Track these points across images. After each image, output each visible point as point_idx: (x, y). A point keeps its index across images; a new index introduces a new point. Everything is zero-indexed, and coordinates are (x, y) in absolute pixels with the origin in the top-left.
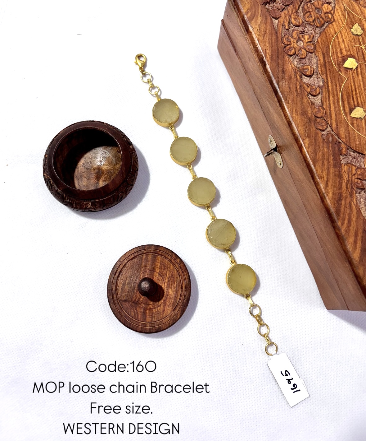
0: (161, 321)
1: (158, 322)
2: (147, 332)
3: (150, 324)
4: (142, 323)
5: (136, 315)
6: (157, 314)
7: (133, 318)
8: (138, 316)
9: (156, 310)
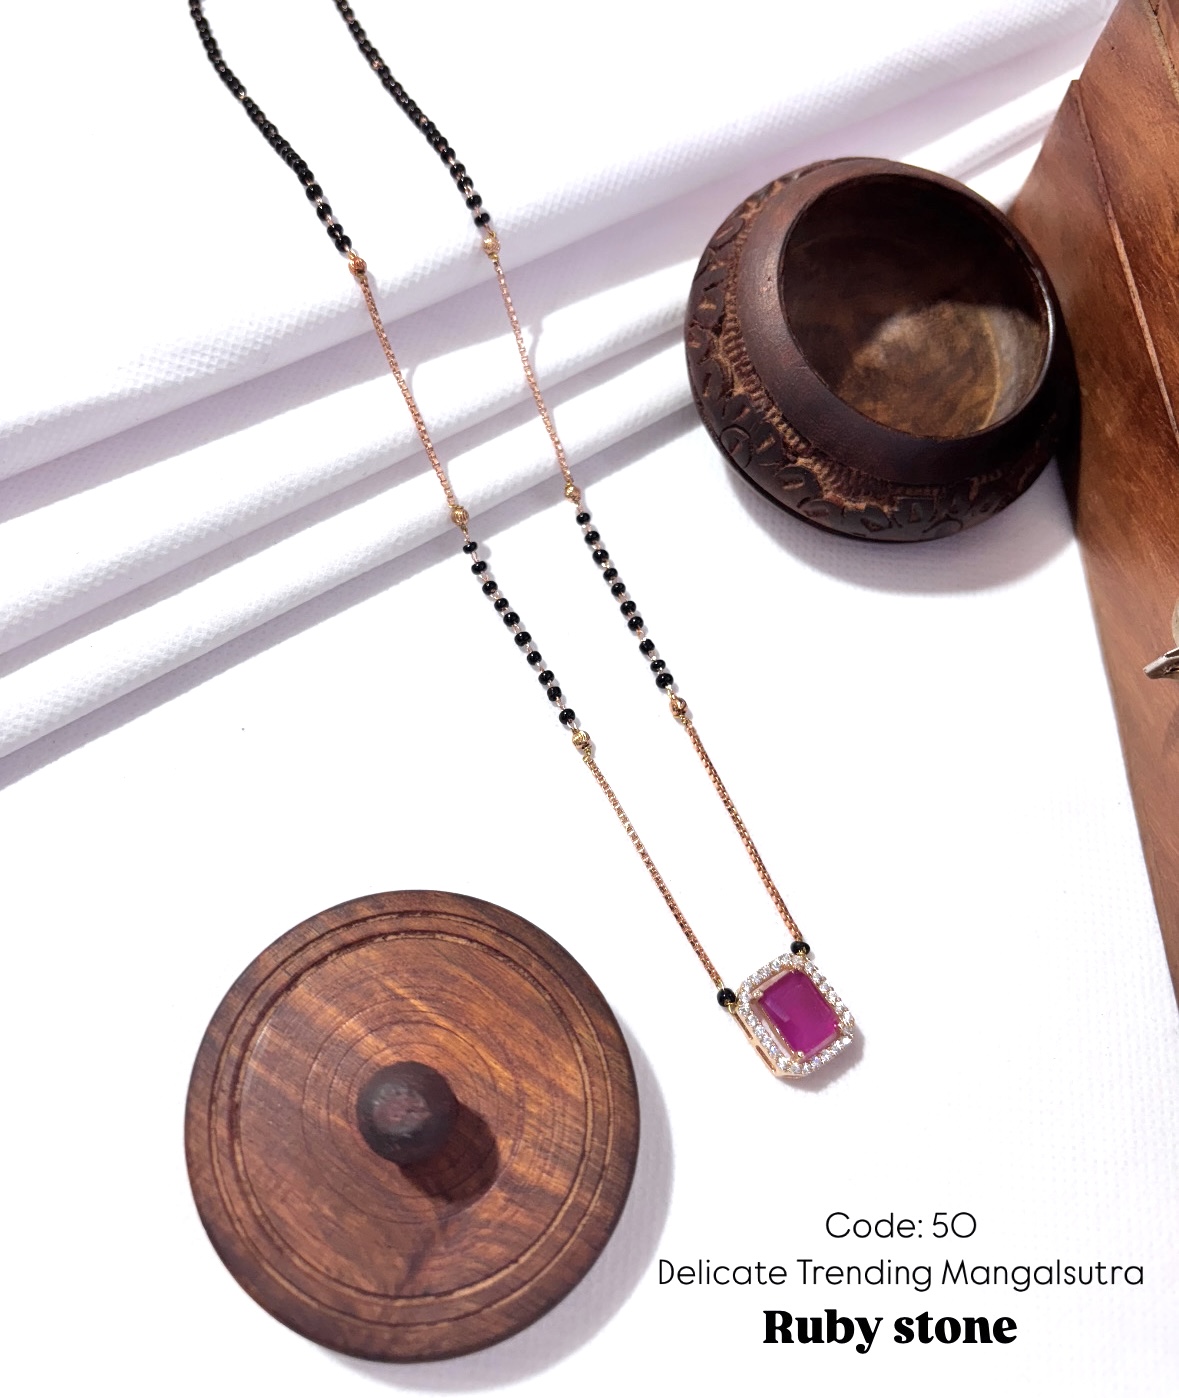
0: (590, 1124)
1: (588, 1142)
2: (612, 1214)
3: (578, 1188)
4: (561, 1223)
5: (508, 1234)
6: (551, 1128)
7: (515, 1261)
8: (516, 1229)
9: (532, 1126)
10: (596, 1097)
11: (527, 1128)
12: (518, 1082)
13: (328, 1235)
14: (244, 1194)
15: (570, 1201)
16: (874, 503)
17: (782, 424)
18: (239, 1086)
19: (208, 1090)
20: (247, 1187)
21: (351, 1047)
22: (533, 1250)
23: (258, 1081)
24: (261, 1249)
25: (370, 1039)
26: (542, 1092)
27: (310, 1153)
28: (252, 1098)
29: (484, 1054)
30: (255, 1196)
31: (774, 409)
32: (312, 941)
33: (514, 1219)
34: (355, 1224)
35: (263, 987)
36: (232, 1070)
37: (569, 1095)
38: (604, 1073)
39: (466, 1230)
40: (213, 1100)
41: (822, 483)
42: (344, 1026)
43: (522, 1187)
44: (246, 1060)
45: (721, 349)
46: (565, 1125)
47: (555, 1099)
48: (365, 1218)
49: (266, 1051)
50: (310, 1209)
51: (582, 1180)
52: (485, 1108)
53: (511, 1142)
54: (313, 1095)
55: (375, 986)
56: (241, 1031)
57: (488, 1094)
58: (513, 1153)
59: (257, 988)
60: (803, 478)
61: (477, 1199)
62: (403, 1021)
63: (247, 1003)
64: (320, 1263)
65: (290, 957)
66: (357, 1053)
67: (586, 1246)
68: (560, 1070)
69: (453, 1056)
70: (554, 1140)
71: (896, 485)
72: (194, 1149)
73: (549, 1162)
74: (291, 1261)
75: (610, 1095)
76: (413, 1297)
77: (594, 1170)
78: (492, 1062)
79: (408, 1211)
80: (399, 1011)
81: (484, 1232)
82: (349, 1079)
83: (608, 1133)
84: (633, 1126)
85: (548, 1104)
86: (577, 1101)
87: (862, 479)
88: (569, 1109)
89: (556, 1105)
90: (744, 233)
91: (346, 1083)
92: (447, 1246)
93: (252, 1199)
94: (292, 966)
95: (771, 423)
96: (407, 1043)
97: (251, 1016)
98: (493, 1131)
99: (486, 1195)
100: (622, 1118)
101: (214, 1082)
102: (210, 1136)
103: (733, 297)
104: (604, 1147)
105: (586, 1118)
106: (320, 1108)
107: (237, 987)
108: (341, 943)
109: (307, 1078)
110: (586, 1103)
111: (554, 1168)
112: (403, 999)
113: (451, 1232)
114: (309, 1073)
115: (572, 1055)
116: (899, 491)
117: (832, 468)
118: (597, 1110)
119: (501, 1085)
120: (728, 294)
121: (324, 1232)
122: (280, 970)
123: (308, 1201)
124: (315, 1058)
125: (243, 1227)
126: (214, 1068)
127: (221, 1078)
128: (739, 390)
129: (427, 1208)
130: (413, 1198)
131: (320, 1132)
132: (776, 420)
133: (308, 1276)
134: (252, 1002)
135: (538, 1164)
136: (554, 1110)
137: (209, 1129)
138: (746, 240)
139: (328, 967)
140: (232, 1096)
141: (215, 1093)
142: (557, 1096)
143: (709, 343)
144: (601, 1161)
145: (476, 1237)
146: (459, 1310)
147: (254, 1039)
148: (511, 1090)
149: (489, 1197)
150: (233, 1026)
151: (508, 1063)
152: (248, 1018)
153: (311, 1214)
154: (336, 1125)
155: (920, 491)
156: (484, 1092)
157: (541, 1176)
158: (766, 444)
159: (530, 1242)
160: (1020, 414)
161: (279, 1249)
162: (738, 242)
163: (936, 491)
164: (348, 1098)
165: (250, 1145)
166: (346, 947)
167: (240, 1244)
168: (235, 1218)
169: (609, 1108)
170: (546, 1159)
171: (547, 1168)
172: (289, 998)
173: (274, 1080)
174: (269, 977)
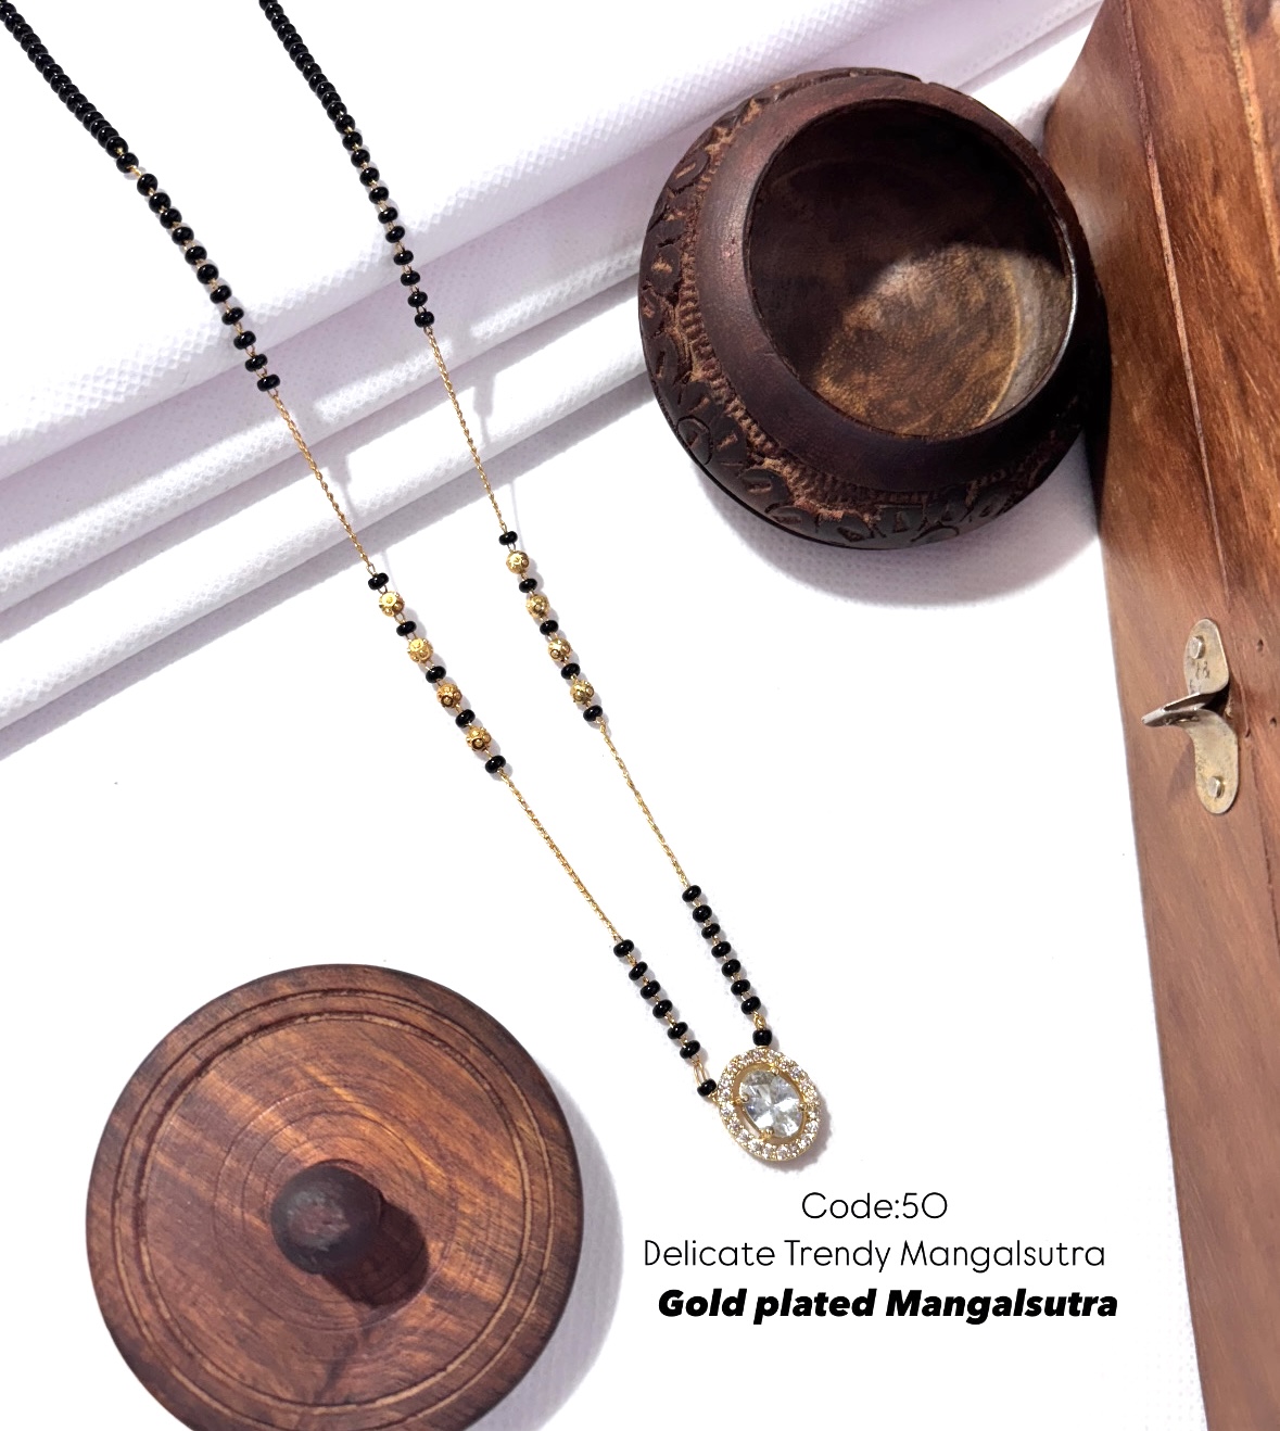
3: (513, 1294)
5: (435, 1342)
6: (486, 1230)
7: (444, 1369)
8: (444, 1337)
10: (536, 1196)
11: (459, 1229)
12: (450, 1180)
13: (242, 1341)
14: (151, 1297)
15: (503, 1308)
16: (852, 511)
17: (746, 419)
18: (145, 1181)
19: (111, 1186)
20: (154, 1289)
21: (267, 1140)
22: (462, 1358)
23: (164, 1175)
24: (170, 1355)
25: (288, 1131)
26: (477, 1192)
27: (222, 1254)
28: (160, 1196)
29: (412, 1147)
30: (164, 1299)
31: (736, 402)
32: (226, 1022)
33: (443, 1326)
34: (270, 1328)
35: (170, 1073)
36: (136, 1164)
37: (507, 1194)
38: (545, 1170)
39: (390, 1337)
40: (116, 1195)
41: (792, 488)
42: (260, 1117)
43: (452, 1293)
44: (152, 1153)
45: (677, 321)
46: (501, 1227)
47: (491, 1198)
48: (282, 1323)
49: (174, 1144)
50: (222, 1314)
51: (517, 1286)
52: (415, 1207)
53: (441, 1245)
54: (226, 1192)
55: (295, 1072)
56: (146, 1123)
57: (417, 1192)
58: (443, 1256)
59: (164, 1074)
60: (770, 482)
61: (403, 1306)
62: (326, 1112)
63: (153, 1090)
64: (233, 1369)
65: (200, 1039)
66: (274, 1146)
67: (519, 1355)
68: (497, 1167)
69: (380, 1150)
70: (489, 1243)
71: (878, 492)
72: (96, 1248)
73: (482, 1267)
74: (201, 1367)
75: (551, 1194)
76: (334, 1405)
77: (530, 1276)
78: (422, 1158)
79: (328, 1316)
80: (322, 1101)
81: (409, 1338)
82: (266, 1175)
83: (547, 1235)
84: (575, 1229)
85: (483, 1204)
86: (513, 1200)
87: (838, 485)
88: (506, 1210)
89: (492, 1204)
90: (708, 175)
91: (263, 1180)
92: (369, 1354)
93: (161, 1302)
94: (203, 1049)
95: (733, 417)
96: (330, 1136)
97: (157, 1104)
98: (423, 1232)
99: (413, 1302)
100: (563, 1219)
101: (117, 1177)
102: (113, 1235)
103: (692, 258)
104: (542, 1251)
105: (524, 1219)
106: (233, 1206)
107: (142, 1072)
108: (257, 1024)
109: (219, 1174)
110: (525, 1203)
111: (488, 1273)
112: (323, 1086)
113: (374, 1340)
114: (221, 1168)
115: (511, 1150)
116: (882, 498)
117: (804, 470)
118: (536, 1211)
119: (434, 1183)
120: (686, 255)
121: (237, 1337)
122: (189, 1053)
123: (221, 1304)
124: (228, 1152)
125: (150, 1331)
126: (117, 1162)
127: (126, 1174)
128: (698, 374)
129: (350, 1312)
130: (337, 1302)
131: (234, 1232)
132: (739, 414)
133: (221, 1382)
134: (159, 1088)
135: (471, 1269)
136: (489, 1211)
137: (113, 1227)
138: (708, 184)
139: (242, 1051)
140: (137, 1192)
141: (119, 1189)
142: (492, 1194)
143: (664, 314)
144: (539, 1267)
145: (401, 1344)
146: (382, 1419)
147: (161, 1131)
148: (443, 1189)
149: (416, 1302)
150: (138, 1114)
151: (440, 1158)
152: (154, 1108)
153: (223, 1318)
154: (251, 1224)
155: (907, 497)
156: (413, 1190)
157: (473, 1281)
158: (728, 441)
159: (460, 1350)
160: (1030, 403)
161: (190, 1355)
162: (702, 187)
163: (925, 498)
164: (264, 1196)
165: (157, 1245)
166: (263, 1028)
167: (147, 1349)
168: (141, 1322)
169: (549, 1208)
170: (480, 1263)
171: (480, 1273)
172: (199, 1086)
173: (183, 1174)
174: (177, 1061)
